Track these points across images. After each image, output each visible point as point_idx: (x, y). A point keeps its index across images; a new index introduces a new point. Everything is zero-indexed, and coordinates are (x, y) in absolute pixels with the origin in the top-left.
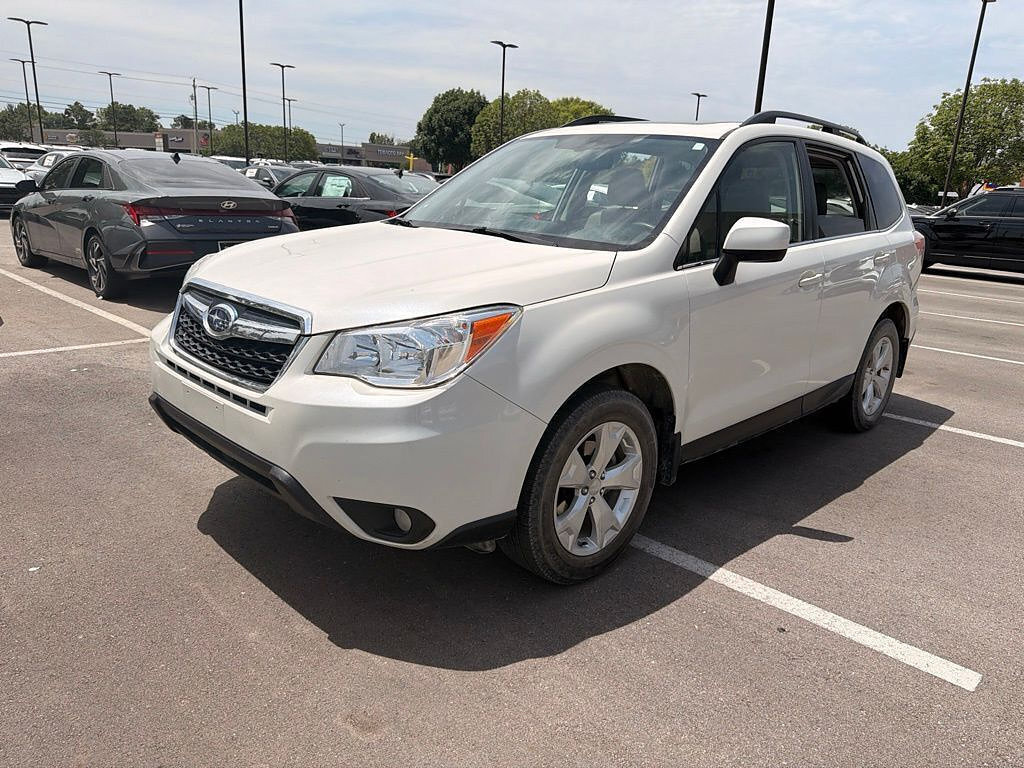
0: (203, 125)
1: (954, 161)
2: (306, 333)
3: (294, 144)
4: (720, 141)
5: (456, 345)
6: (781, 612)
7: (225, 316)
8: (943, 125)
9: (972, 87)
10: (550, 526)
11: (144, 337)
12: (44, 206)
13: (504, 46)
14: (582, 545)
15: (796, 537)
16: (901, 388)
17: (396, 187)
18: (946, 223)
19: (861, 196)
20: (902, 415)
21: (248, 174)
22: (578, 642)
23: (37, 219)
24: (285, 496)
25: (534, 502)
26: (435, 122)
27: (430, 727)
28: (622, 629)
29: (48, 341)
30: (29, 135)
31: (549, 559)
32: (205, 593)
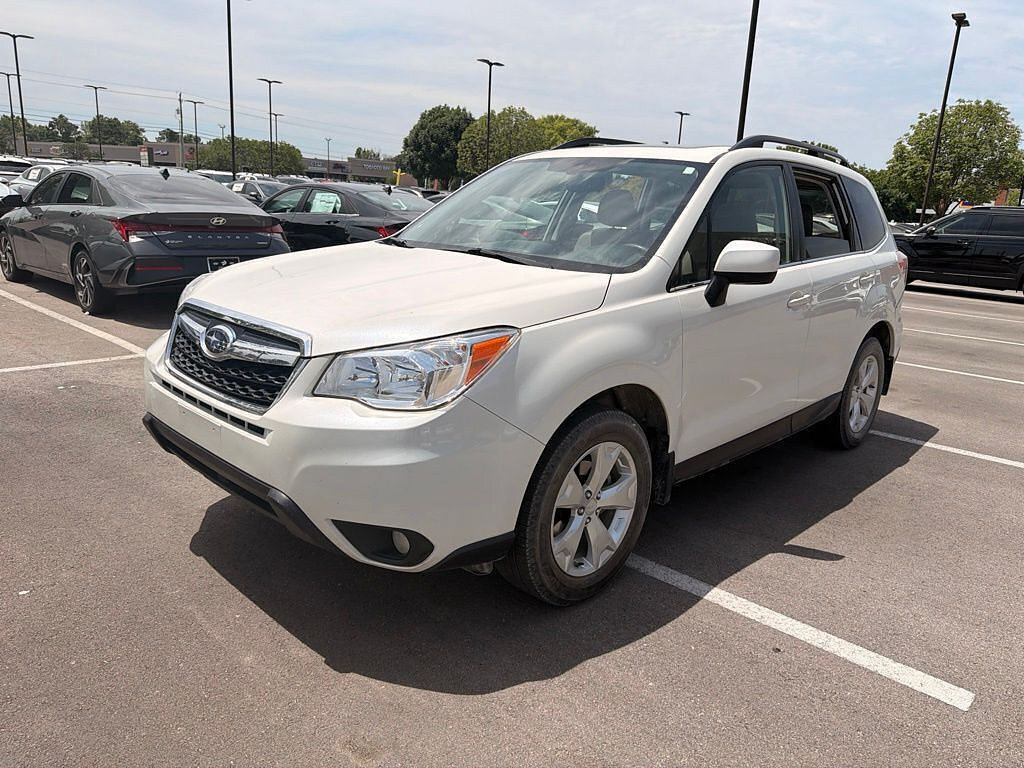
0: (188, 139)
1: (931, 180)
2: (306, 355)
3: (279, 159)
4: (710, 166)
5: (455, 367)
6: (776, 632)
7: (223, 337)
8: (921, 146)
9: (947, 108)
10: (546, 548)
11: (131, 353)
12: (30, 220)
13: (491, 64)
14: (578, 565)
15: (789, 556)
16: (887, 405)
17: (384, 203)
18: (925, 241)
19: (846, 219)
20: (888, 432)
21: (235, 189)
22: (575, 665)
23: (23, 234)
24: (283, 519)
25: (531, 523)
26: (421, 138)
27: (430, 753)
28: (619, 651)
29: (33, 358)
30: (12, 148)
31: (546, 579)
32: (199, 616)
